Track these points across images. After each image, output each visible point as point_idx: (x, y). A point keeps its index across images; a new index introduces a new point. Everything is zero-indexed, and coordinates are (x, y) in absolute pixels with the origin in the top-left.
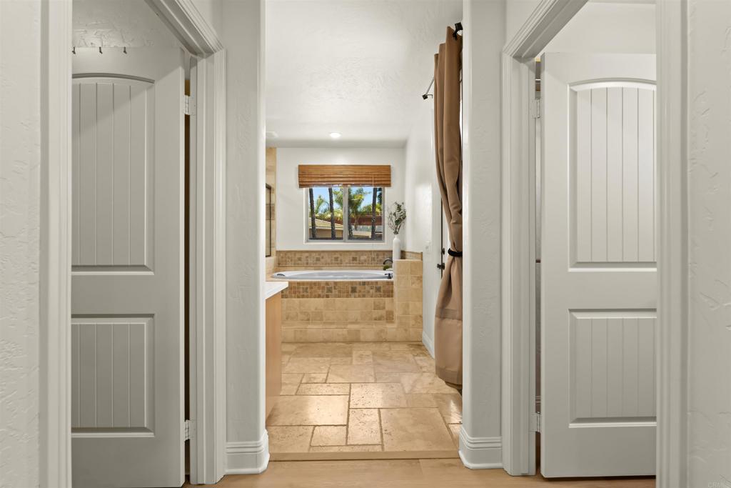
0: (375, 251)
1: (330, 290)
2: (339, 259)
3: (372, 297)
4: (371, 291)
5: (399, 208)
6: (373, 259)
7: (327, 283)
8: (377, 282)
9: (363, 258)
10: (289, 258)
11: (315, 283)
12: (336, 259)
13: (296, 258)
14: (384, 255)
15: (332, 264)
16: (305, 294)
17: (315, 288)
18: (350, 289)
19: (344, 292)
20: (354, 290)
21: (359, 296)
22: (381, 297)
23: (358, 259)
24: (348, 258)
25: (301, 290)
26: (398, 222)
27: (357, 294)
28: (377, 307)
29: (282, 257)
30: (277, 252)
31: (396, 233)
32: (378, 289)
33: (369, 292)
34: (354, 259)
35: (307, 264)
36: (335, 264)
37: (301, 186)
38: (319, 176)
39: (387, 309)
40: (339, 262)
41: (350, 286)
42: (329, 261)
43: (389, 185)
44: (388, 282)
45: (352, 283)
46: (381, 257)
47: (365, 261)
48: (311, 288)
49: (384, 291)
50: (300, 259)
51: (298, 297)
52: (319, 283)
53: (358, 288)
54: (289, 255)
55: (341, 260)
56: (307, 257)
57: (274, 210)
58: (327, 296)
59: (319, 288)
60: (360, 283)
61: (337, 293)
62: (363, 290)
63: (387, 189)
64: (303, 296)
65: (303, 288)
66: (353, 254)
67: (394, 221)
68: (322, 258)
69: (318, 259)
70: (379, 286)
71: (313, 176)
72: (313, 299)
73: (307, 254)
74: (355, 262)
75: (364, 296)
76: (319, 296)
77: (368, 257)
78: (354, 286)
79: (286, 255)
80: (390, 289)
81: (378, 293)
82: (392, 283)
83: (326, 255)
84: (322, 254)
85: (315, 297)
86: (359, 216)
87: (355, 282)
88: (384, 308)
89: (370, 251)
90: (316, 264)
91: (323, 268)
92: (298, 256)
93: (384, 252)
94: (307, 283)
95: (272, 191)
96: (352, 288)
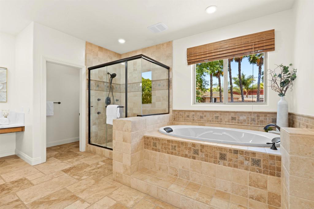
0: (255, 113)
1: (196, 152)
2: (219, 118)
3: (247, 169)
4: (246, 163)
5: (285, 70)
6: (253, 120)
7: (194, 145)
8: (254, 154)
9: (241, 118)
10: (181, 115)
11: (182, 143)
12: (217, 117)
13: (186, 116)
14: (266, 116)
15: (213, 121)
16: (174, 151)
17: (183, 148)
18: (218, 156)
19: (212, 157)
20: (223, 157)
21: (229, 165)
22: (260, 172)
23: (237, 119)
24: (228, 117)
25: (170, 147)
26: (284, 83)
27: (227, 162)
28: (254, 183)
29: (176, 115)
30: (173, 110)
31: (282, 94)
32: (256, 162)
33: (242, 163)
34: (233, 119)
35: (193, 120)
36: (216, 121)
37: (189, 63)
38: (202, 54)
39: (269, 189)
40: (219, 120)
41: (218, 152)
42: (211, 119)
43: (273, 49)
44: (272, 157)
45: (221, 149)
46: (262, 118)
47: (245, 121)
48: (179, 147)
49: (265, 167)
50: (188, 116)
51: (168, 153)
52: (186, 144)
53: (229, 156)
54: (181, 113)
55: (221, 119)
56: (193, 115)
57: (171, 83)
58: (194, 158)
59: (186, 148)
60: (230, 150)
61: (204, 156)
62: (234, 159)
63: (269, 54)
64: (172, 153)
65: (172, 146)
66: (233, 114)
67: (279, 83)
68: (205, 116)
69: (201, 117)
70: (257, 158)
71: (198, 54)
72: (180, 157)
73: (193, 113)
74: (234, 121)
75: (235, 166)
76: (186, 156)
77: (248, 118)
78: (223, 152)
79: (179, 113)
80: (276, 165)
81: (255, 167)
82: (279, 158)
83: (208, 114)
84: (205, 114)
85: (182, 156)
86: (249, 90)
87: (225, 149)
88: (265, 188)
89: (250, 113)
90: (200, 120)
91: (206, 124)
92: (187, 114)
93: (266, 114)
94: (176, 142)
95: (170, 70)
96: (221, 154)
